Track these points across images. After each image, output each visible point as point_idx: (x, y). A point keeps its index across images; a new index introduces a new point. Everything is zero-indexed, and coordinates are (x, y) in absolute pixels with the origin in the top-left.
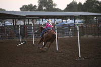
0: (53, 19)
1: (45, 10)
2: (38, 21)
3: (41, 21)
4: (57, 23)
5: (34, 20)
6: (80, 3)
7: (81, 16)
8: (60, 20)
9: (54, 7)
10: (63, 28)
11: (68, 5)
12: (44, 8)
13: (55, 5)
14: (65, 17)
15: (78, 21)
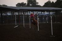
1: (31, 6)
3: (28, 13)
4: (39, 14)
9: (37, 4)
11: (45, 3)
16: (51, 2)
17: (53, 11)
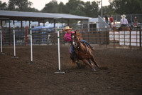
0: (28, 22)
1: (17, 10)
2: (8, 24)
3: (12, 24)
4: (33, 27)
5: (4, 22)
6: (61, 4)
7: (62, 19)
8: (37, 23)
9: (29, 6)
10: (39, 33)
11: (46, 5)
12: (16, 7)
13: (30, 4)
14: (43, 20)
15: (58, 25)
16: (59, 3)
17: (62, 20)
